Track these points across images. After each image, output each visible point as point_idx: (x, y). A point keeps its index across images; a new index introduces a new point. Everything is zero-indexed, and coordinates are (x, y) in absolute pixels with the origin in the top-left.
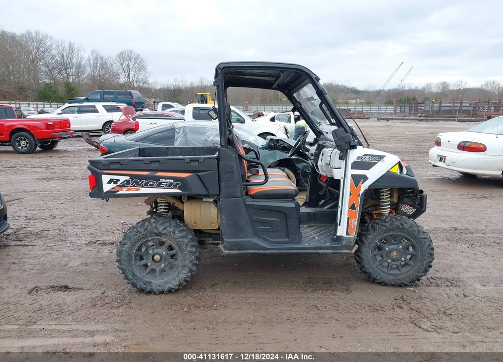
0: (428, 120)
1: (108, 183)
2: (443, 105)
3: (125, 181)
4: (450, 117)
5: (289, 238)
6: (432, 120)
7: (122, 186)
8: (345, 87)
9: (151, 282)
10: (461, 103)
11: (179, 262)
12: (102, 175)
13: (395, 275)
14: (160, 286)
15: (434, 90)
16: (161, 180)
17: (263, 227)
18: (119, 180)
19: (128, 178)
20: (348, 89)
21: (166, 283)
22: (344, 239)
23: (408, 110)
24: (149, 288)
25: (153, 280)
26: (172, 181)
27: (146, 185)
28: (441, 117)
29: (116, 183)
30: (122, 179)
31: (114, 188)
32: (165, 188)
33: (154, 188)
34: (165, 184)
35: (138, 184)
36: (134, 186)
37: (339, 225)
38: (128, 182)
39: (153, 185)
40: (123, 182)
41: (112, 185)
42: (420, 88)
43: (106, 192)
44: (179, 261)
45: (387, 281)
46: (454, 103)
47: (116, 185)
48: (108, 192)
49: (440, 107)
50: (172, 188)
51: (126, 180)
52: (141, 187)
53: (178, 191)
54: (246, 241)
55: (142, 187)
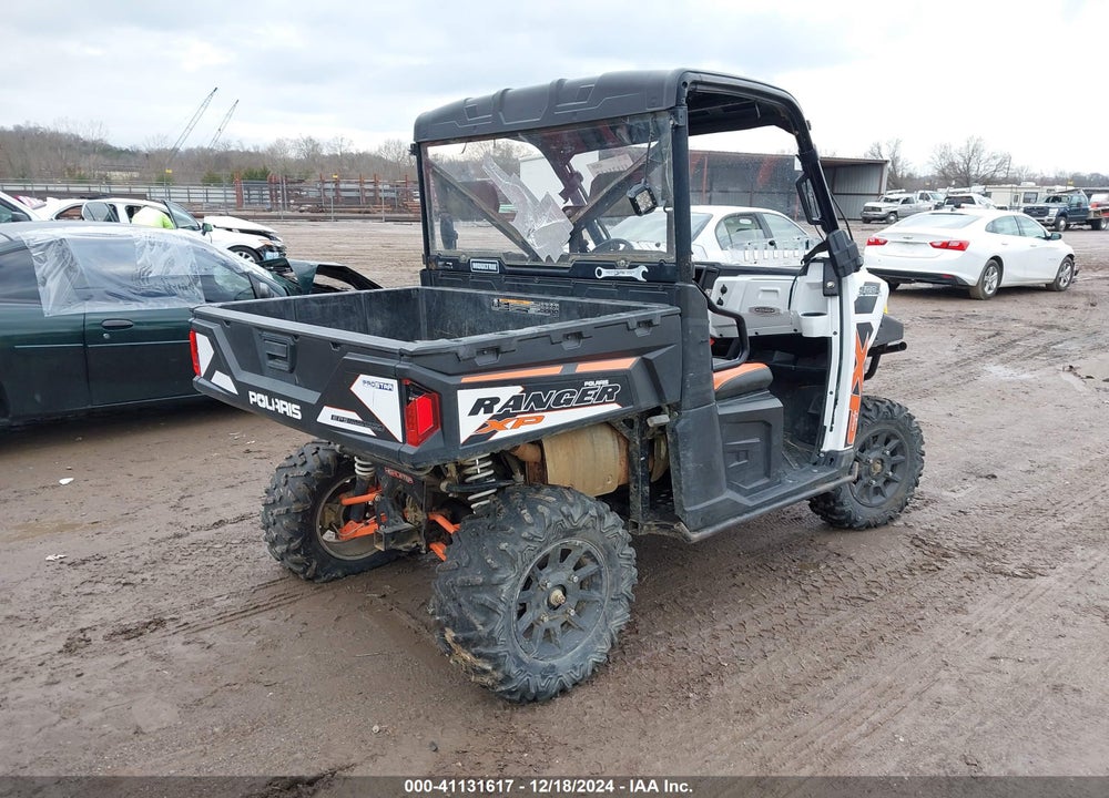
0: (330, 218)
1: (471, 414)
2: (342, 186)
3: (510, 400)
4: (360, 212)
5: (769, 477)
6: (337, 219)
7: (504, 416)
8: (77, 139)
9: (553, 667)
10: (375, 183)
11: (603, 594)
12: (459, 392)
13: (878, 506)
14: (575, 668)
15: (292, 154)
16: (586, 384)
17: (737, 463)
18: (495, 400)
19: (517, 390)
20: (85, 144)
21: (585, 655)
22: (842, 456)
23: (268, 197)
24: (555, 685)
25: (554, 657)
26: (605, 383)
27: (558, 405)
28: (344, 212)
29: (489, 409)
30: (505, 394)
31: (484, 425)
32: (592, 405)
33: (572, 407)
34: (593, 392)
35: (539, 403)
36: (532, 411)
37: (831, 430)
38: (517, 399)
39: (570, 400)
40: (506, 405)
41: (482, 417)
42: (262, 149)
43: (465, 443)
44: (604, 591)
45: (872, 521)
46: (361, 183)
47: (490, 415)
48: (472, 439)
49: (337, 190)
50: (604, 403)
51: (513, 398)
52: (547, 411)
53: (615, 407)
54: (721, 502)
55: (550, 409)
